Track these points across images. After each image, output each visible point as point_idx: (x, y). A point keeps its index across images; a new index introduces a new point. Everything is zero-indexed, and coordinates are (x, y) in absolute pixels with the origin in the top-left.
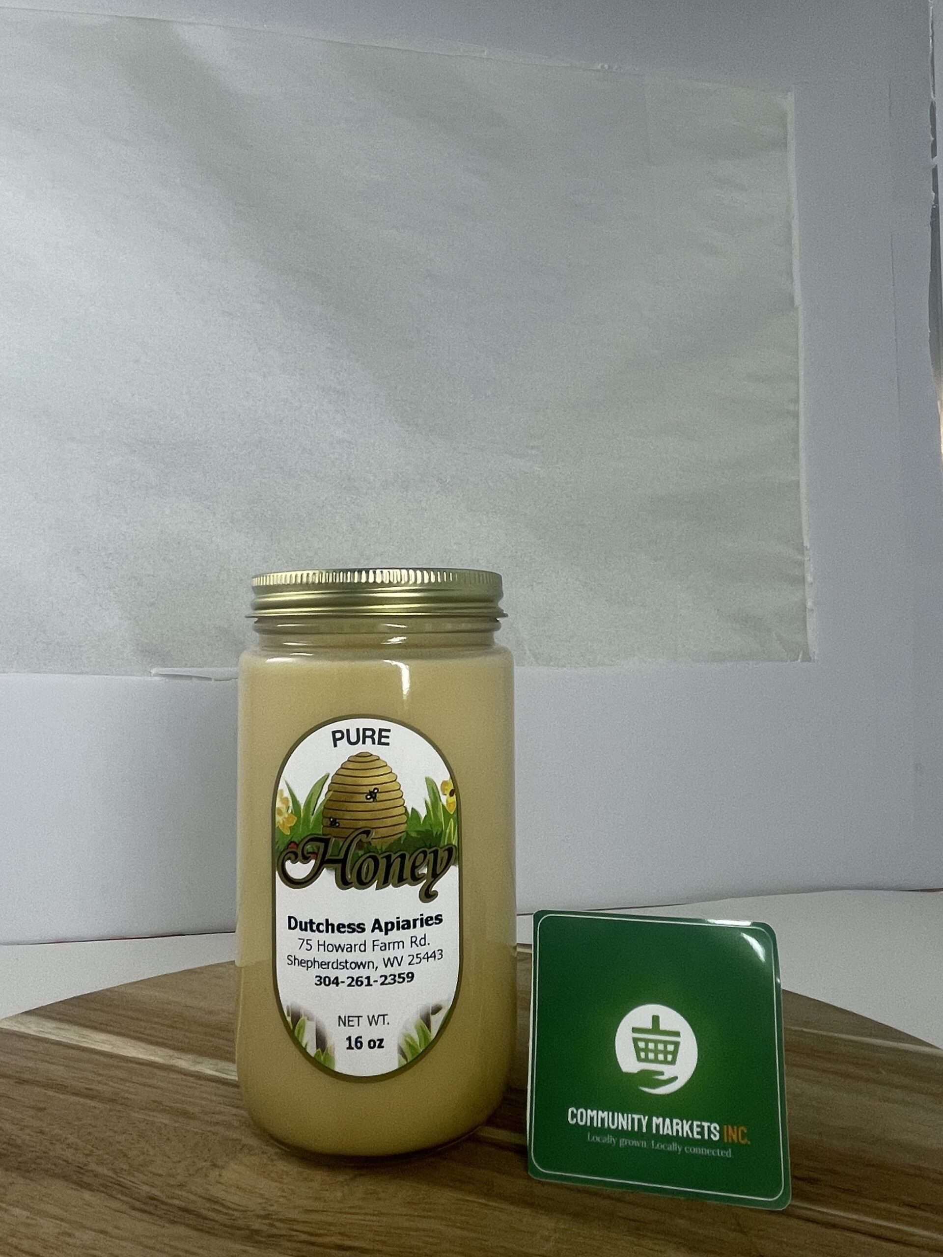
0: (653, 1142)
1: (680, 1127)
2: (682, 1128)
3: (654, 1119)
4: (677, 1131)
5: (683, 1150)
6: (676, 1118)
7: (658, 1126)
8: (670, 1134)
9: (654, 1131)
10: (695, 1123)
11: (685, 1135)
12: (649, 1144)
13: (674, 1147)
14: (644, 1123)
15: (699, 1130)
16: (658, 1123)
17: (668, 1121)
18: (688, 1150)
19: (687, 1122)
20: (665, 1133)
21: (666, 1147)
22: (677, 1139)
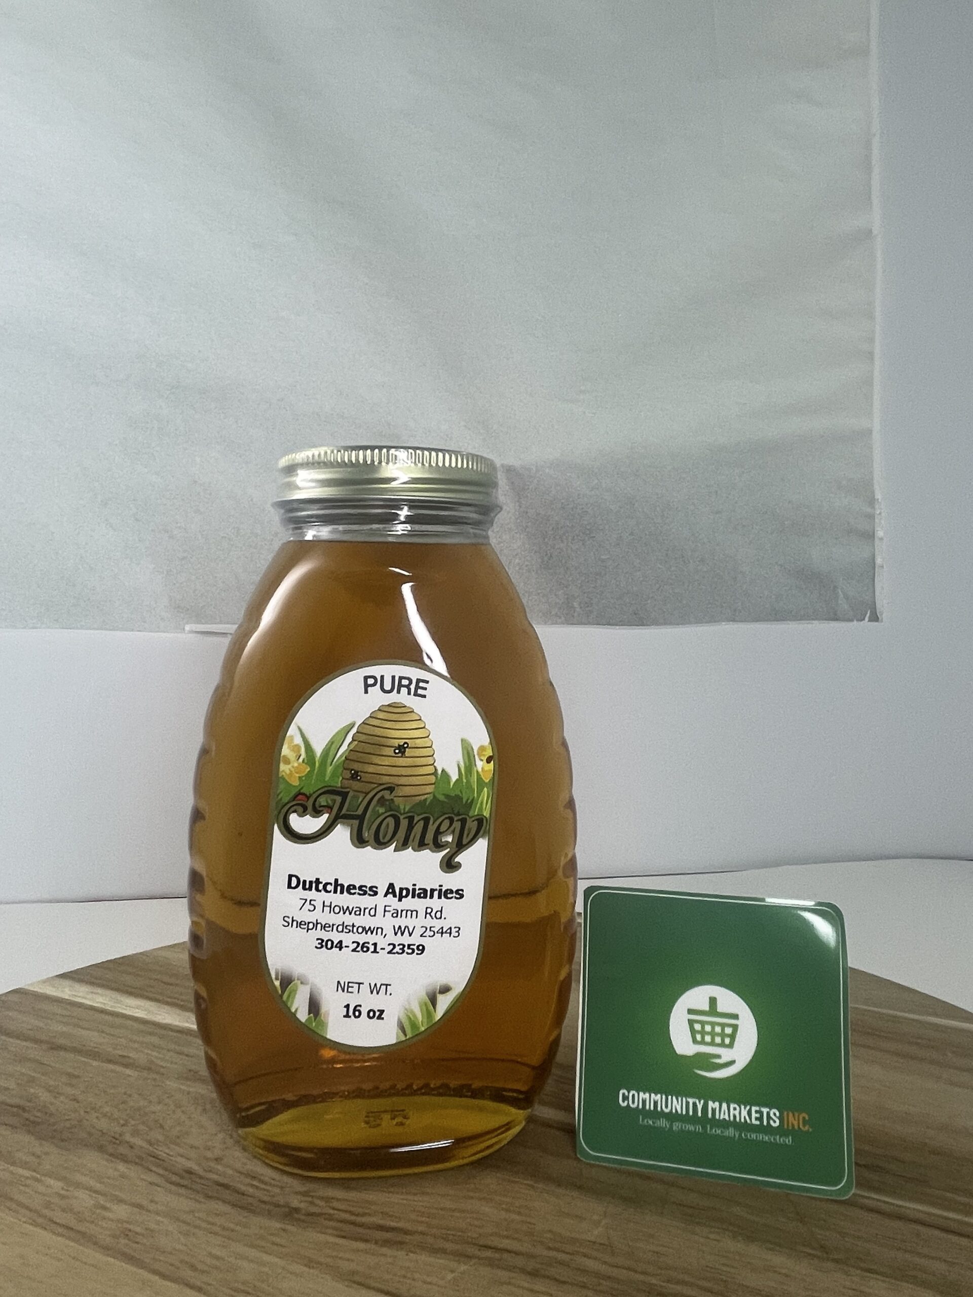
0: (709, 1126)
1: (737, 1113)
2: (741, 1113)
3: (710, 1103)
4: (735, 1116)
5: (740, 1135)
6: (735, 1103)
7: (714, 1110)
8: (727, 1118)
9: (710, 1115)
10: (754, 1109)
11: (743, 1120)
12: (704, 1128)
13: (731, 1132)
14: (700, 1107)
15: (758, 1115)
16: (714, 1107)
17: (724, 1106)
18: (746, 1136)
19: (745, 1108)
20: (721, 1118)
21: (722, 1132)
22: (734, 1124)
